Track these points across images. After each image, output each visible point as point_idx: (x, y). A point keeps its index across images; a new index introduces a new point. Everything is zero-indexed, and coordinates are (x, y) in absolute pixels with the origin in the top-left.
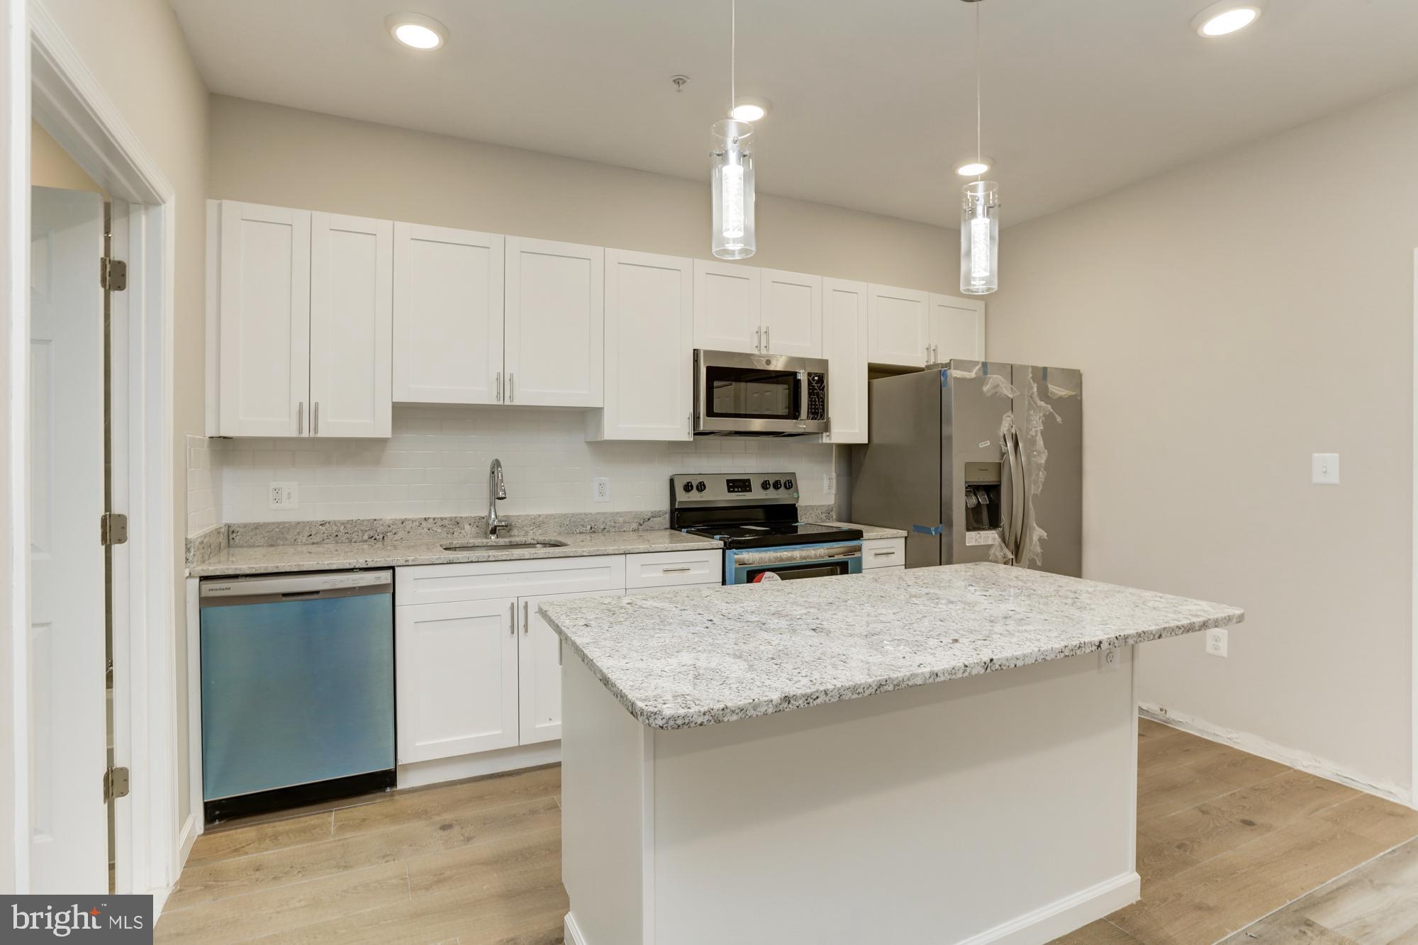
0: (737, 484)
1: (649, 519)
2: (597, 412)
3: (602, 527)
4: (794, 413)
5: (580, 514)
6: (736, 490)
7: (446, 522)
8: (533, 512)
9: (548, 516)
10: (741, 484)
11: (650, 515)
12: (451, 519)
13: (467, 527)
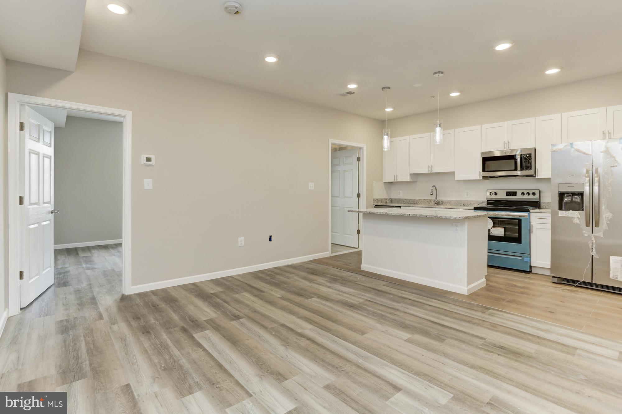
0: (510, 193)
1: (481, 203)
2: (453, 173)
3: (467, 204)
4: (516, 169)
5: (460, 200)
6: (510, 195)
7: (428, 201)
8: (448, 199)
9: (452, 200)
10: (513, 193)
11: (482, 202)
12: (429, 200)
13: (433, 202)
